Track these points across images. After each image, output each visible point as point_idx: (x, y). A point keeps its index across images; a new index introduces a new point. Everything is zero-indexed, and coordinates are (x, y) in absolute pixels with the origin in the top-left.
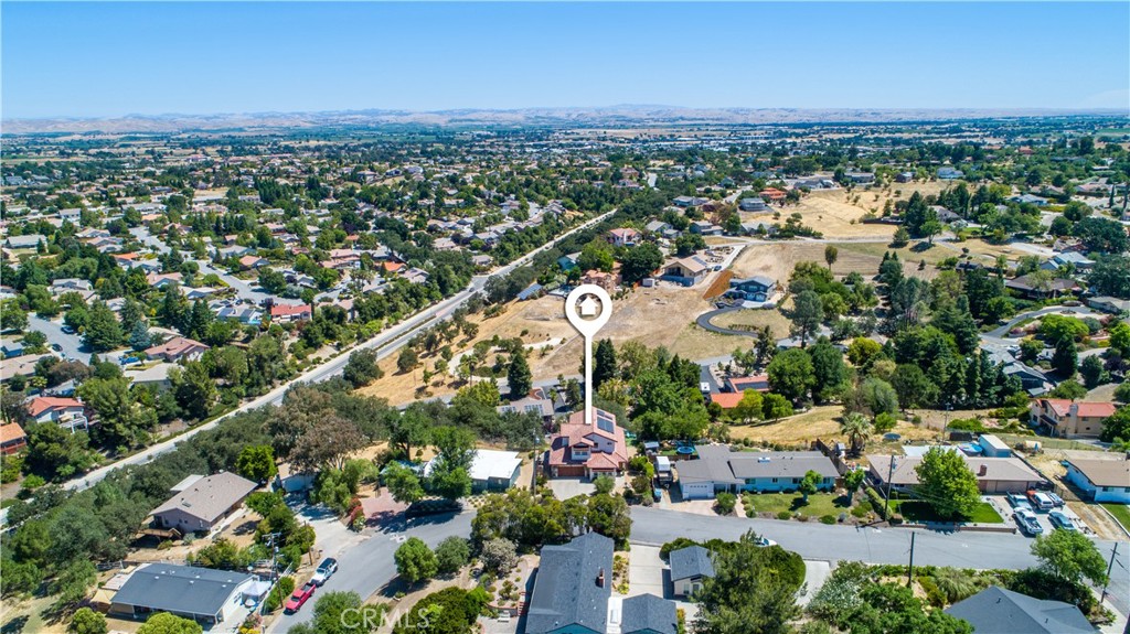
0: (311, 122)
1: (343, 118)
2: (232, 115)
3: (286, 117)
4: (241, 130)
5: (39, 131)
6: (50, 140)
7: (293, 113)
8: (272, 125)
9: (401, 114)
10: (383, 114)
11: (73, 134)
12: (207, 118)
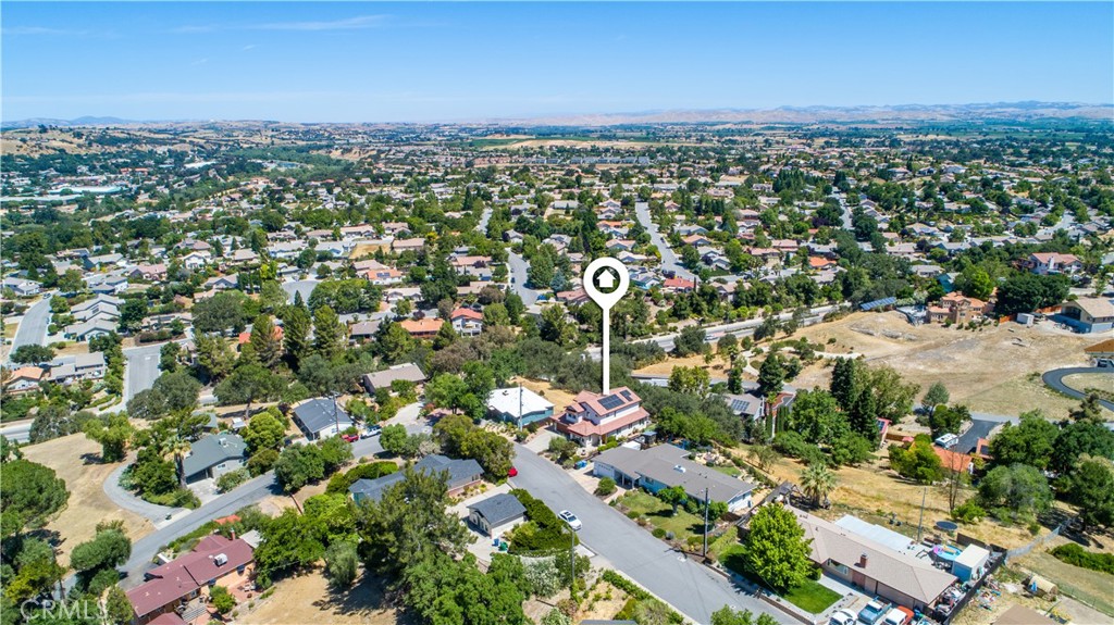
0: (951, 116)
1: (989, 111)
2: (873, 107)
3: (926, 109)
4: (874, 122)
5: (707, 120)
6: (708, 128)
7: (936, 106)
8: (907, 117)
9: (1066, 106)
10: (1042, 107)
11: (728, 123)
12: (847, 111)
